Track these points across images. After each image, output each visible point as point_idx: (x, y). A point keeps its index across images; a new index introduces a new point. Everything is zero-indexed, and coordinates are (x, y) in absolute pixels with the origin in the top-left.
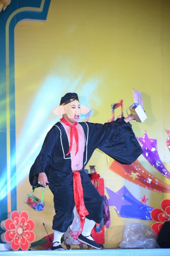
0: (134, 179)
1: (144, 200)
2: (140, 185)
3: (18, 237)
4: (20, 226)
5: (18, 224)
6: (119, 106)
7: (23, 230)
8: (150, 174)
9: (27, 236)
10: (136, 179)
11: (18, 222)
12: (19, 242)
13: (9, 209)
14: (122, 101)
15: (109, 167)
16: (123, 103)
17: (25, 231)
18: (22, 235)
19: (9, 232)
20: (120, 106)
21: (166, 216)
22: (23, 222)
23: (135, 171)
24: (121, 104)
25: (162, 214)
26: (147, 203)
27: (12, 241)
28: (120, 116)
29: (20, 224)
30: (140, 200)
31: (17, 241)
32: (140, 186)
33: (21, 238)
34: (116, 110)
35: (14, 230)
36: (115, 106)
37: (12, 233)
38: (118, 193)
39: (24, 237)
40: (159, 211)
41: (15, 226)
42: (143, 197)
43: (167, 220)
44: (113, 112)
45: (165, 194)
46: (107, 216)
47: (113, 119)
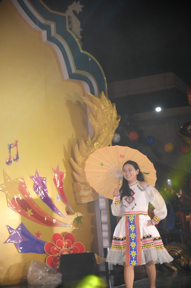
0: (29, 216)
10: (31, 215)
14: (17, 142)
16: (19, 144)
20: (16, 147)
21: (57, 249)
23: (30, 208)
24: (16, 144)
25: (54, 247)
26: (41, 238)
30: (35, 236)
34: (12, 149)
36: (10, 148)
40: (51, 245)
42: (37, 232)
43: (59, 252)
44: (10, 152)
45: (54, 227)
47: (10, 158)
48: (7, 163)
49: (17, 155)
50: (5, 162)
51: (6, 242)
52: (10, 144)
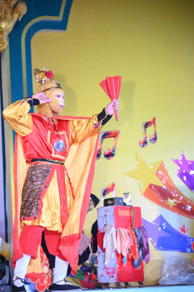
0: (171, 206)
1: (183, 230)
2: (178, 213)
3: (44, 277)
4: (46, 264)
5: (43, 262)
6: (151, 125)
8: (189, 200)
10: (174, 206)
12: (45, 282)
14: (154, 119)
15: (142, 193)
16: (156, 121)
18: (48, 274)
20: (153, 125)
23: (172, 198)
24: (153, 122)
26: (187, 234)
27: (37, 281)
28: (153, 135)
29: (46, 261)
30: (179, 231)
32: (178, 215)
33: (47, 278)
34: (148, 129)
36: (147, 125)
38: (154, 223)
39: (50, 276)
42: (182, 227)
44: (145, 132)
46: (146, 249)
48: (141, 145)
49: (155, 135)
50: (138, 143)
52: (146, 122)
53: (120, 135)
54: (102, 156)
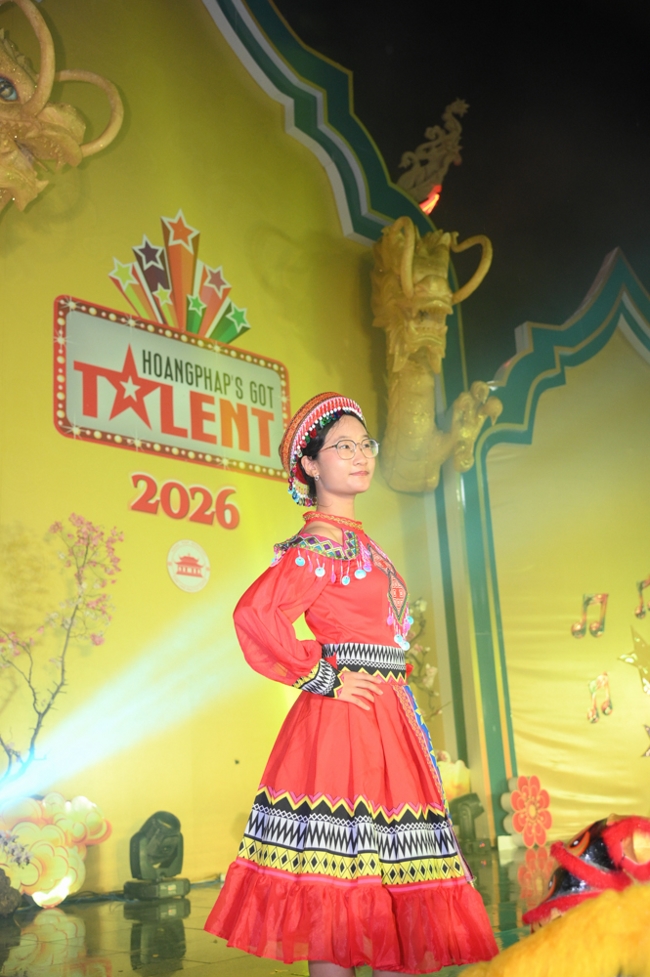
4: (532, 802)
5: (528, 799)
7: (537, 809)
9: (542, 818)
11: (528, 795)
12: (533, 831)
13: (509, 773)
17: (539, 811)
19: (518, 815)
22: (534, 794)
27: (523, 832)
31: (530, 828)
34: (644, 591)
35: (524, 810)
36: (641, 588)
37: (522, 816)
39: (539, 821)
41: (526, 804)
44: (641, 596)
47: (642, 607)
48: (638, 615)
50: (633, 613)
51: (645, 755)
52: (640, 580)
53: (610, 600)
54: (588, 632)
